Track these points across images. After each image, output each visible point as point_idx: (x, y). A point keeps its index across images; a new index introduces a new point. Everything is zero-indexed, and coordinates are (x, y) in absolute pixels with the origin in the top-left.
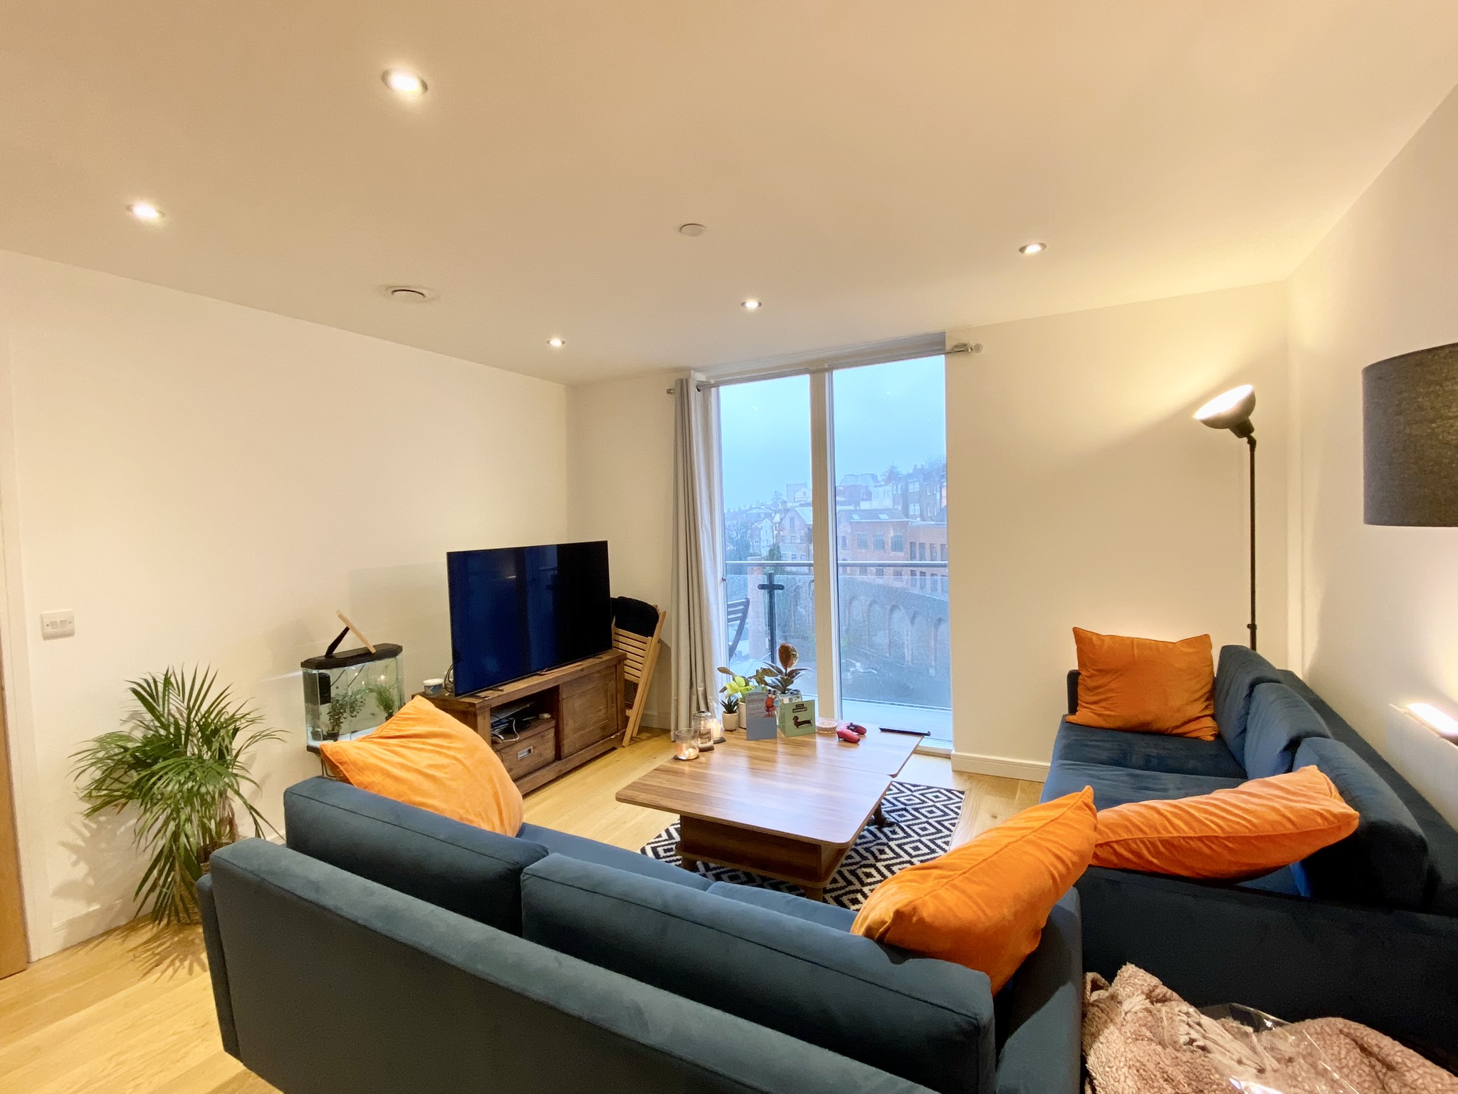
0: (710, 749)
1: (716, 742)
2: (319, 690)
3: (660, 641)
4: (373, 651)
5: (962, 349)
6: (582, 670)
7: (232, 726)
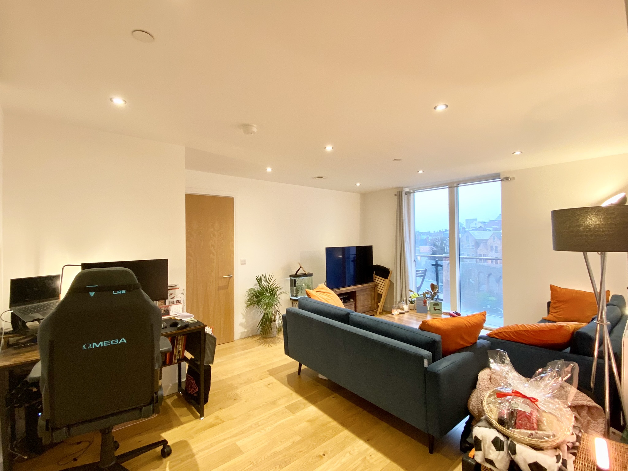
0: (403, 313)
1: (405, 312)
2: (293, 283)
3: (390, 281)
4: (307, 274)
5: (506, 179)
6: (363, 287)
7: (277, 289)
